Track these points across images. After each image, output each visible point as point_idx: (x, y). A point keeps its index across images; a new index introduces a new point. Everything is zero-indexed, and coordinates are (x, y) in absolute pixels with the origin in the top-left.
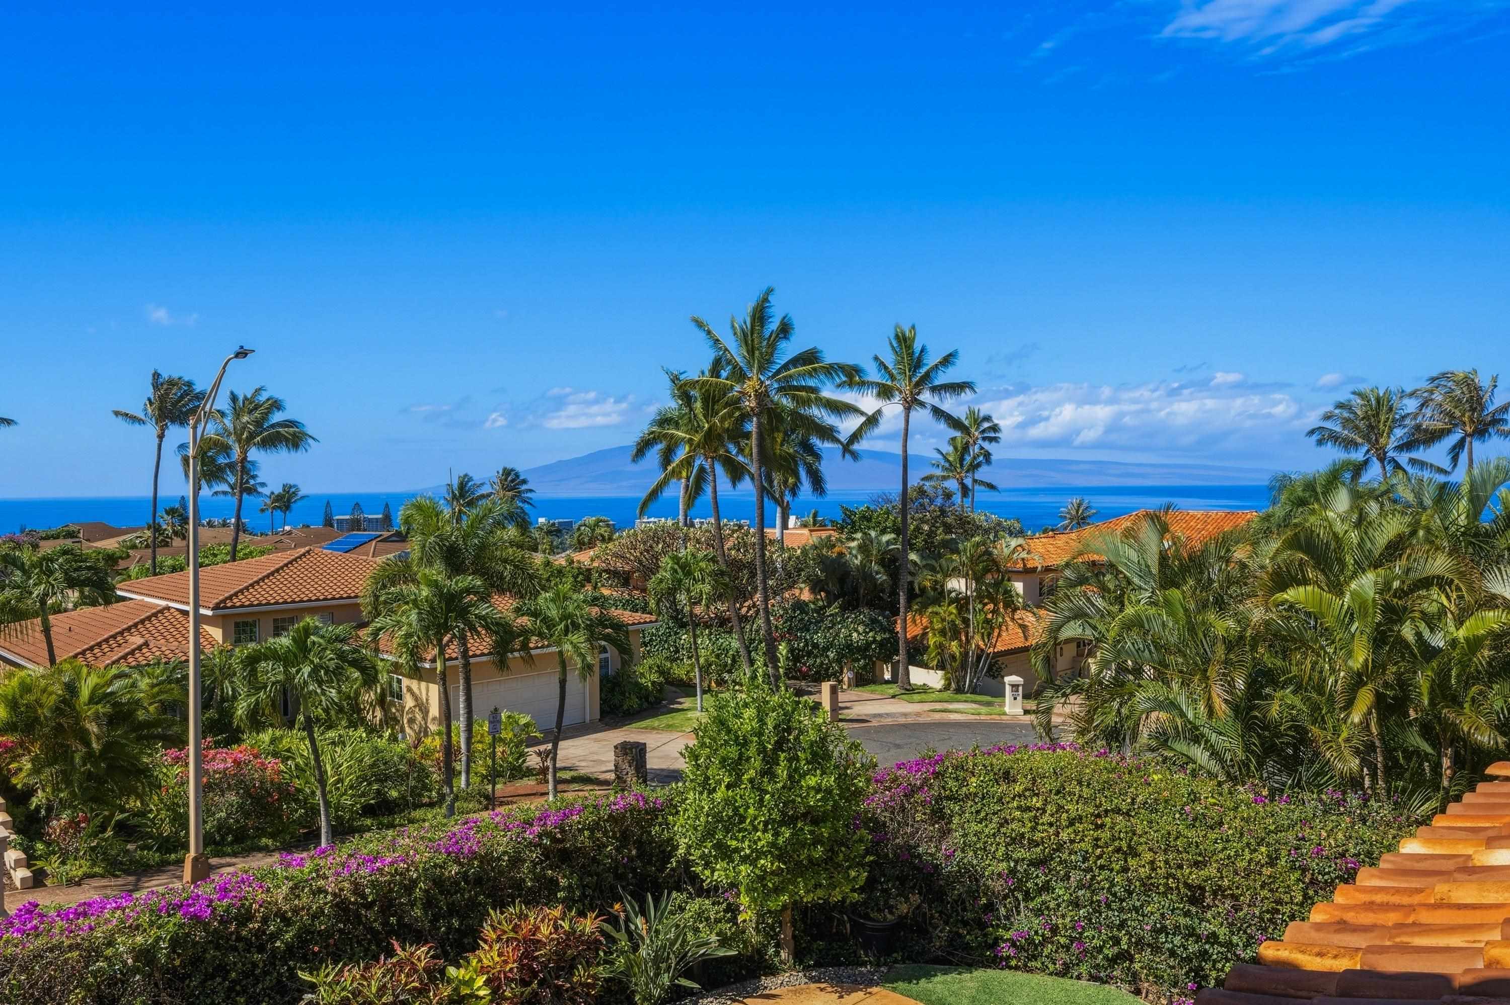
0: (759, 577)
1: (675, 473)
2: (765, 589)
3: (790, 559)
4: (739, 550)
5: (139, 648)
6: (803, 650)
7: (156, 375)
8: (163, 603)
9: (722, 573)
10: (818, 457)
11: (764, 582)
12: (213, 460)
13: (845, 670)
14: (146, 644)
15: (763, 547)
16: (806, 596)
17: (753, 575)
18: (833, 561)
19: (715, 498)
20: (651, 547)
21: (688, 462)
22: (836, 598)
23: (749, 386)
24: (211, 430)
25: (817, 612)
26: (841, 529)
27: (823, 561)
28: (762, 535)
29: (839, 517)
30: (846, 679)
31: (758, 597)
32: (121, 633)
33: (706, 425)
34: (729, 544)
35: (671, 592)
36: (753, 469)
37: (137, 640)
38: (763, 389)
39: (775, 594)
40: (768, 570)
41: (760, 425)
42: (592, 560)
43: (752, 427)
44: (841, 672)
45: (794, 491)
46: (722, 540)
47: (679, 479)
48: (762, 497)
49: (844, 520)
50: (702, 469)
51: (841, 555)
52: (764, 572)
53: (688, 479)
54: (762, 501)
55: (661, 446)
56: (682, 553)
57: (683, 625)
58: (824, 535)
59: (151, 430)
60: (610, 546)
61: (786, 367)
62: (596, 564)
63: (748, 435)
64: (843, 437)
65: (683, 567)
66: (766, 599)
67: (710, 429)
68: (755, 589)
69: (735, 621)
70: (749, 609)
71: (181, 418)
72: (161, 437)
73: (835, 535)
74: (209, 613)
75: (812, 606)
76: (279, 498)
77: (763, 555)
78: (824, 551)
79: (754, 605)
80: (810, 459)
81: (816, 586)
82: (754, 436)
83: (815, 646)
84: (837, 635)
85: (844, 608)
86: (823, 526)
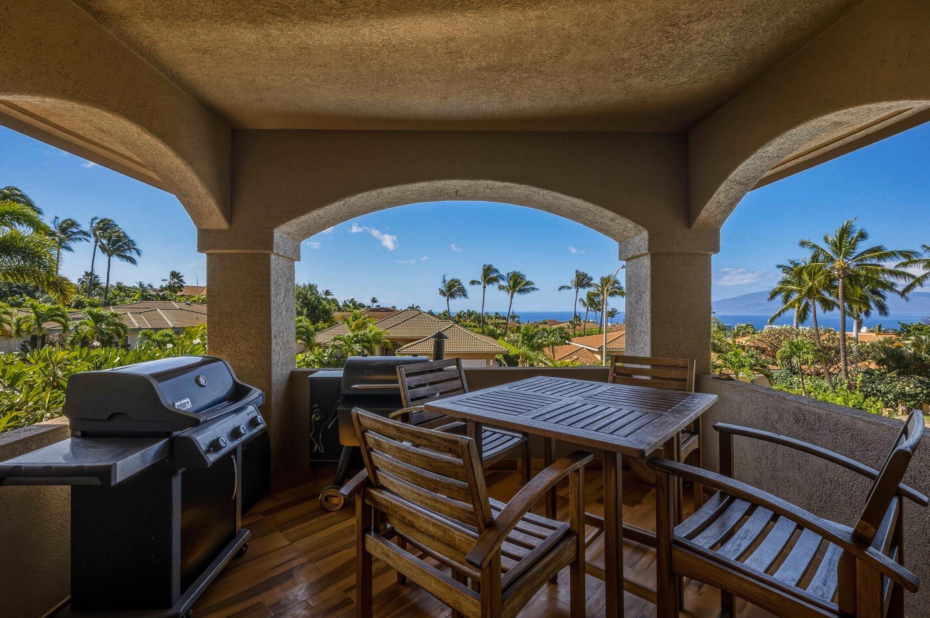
0: (842, 354)
1: (792, 306)
2: (845, 360)
3: (862, 347)
4: (829, 341)
5: (576, 359)
6: (870, 393)
7: (577, 271)
8: (582, 346)
9: (819, 351)
10: (884, 297)
11: (845, 356)
12: (593, 299)
13: (900, 405)
14: (578, 358)
15: (844, 340)
16: (873, 366)
17: (838, 352)
18: (892, 351)
19: (815, 316)
20: (778, 337)
21: (799, 301)
22: (894, 369)
23: (837, 265)
24: (592, 290)
25: (881, 375)
26: (899, 334)
27: (885, 350)
28: (844, 335)
29: (898, 328)
30: (900, 410)
31: (841, 364)
32: (570, 354)
33: (810, 284)
34: (823, 338)
35: (789, 358)
36: (839, 302)
37: (575, 357)
38: (846, 266)
39: (852, 363)
40: (847, 352)
41: (844, 283)
42: (746, 341)
43: (839, 283)
44: (897, 406)
45: (867, 314)
46: (819, 336)
47: (794, 307)
48: (844, 316)
49: (901, 329)
50: (807, 304)
51: (899, 347)
52: (845, 352)
53: (799, 307)
54: (844, 319)
55: (784, 294)
56: (795, 340)
57: (795, 373)
58: (888, 336)
59: (574, 290)
60: (756, 336)
61: (862, 254)
62: (748, 343)
63: (836, 287)
64: (900, 289)
65: (796, 347)
66: (846, 365)
67: (812, 286)
68: (839, 360)
69: (826, 374)
70: (835, 369)
71: (583, 286)
72: (577, 292)
73: (894, 337)
74: (597, 350)
75: (878, 372)
76: (610, 313)
77: (845, 344)
78: (887, 345)
79: (838, 367)
80: (877, 298)
81: (880, 362)
82: (840, 288)
83: (880, 391)
84: (895, 387)
85: (899, 374)
86: (886, 332)
